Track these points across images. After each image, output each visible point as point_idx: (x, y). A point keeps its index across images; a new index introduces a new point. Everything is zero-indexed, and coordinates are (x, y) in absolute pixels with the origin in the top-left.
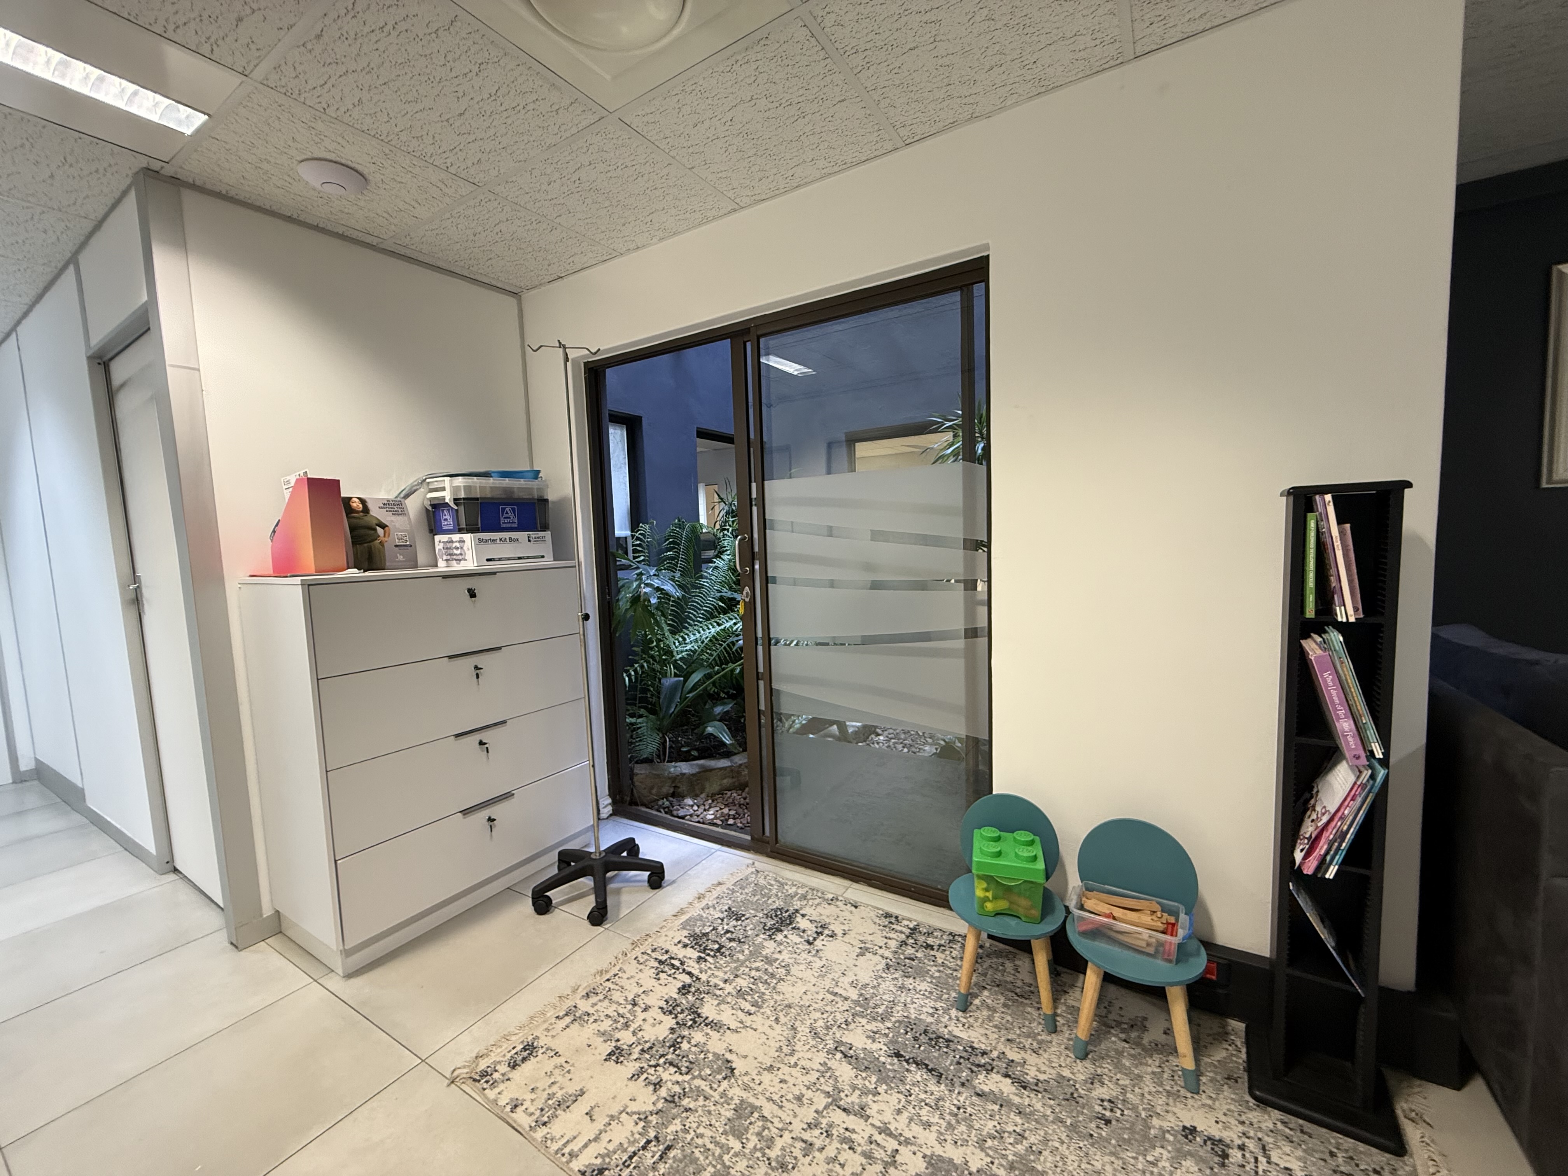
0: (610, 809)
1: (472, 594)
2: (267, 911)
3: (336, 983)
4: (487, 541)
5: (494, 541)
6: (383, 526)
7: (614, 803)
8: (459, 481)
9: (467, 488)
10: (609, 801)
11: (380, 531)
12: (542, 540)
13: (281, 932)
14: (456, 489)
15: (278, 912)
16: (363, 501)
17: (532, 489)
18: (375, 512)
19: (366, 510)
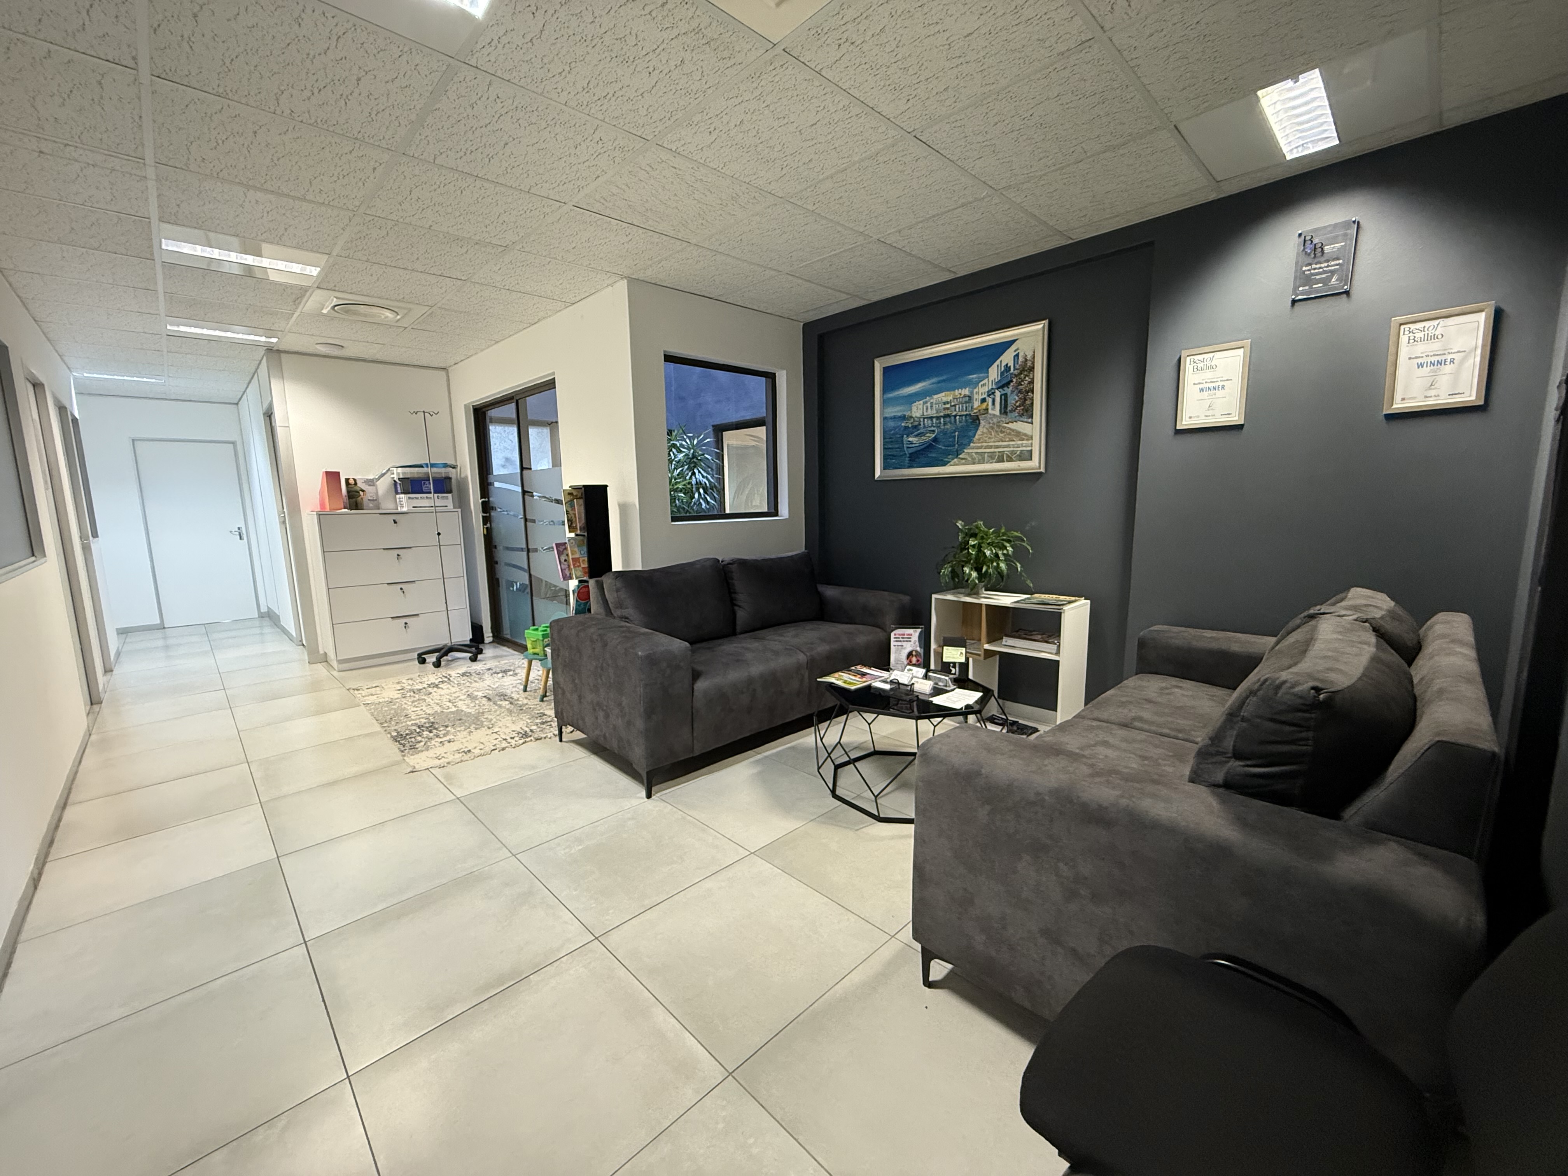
0: (491, 639)
1: (395, 522)
2: (321, 652)
3: (335, 673)
4: (413, 498)
5: (417, 498)
6: (363, 491)
7: (494, 636)
8: (400, 470)
9: (404, 473)
10: (491, 635)
11: (361, 493)
12: (447, 498)
13: (327, 661)
14: (398, 474)
15: (325, 653)
16: (355, 480)
17: (442, 473)
18: (360, 485)
19: (356, 484)
